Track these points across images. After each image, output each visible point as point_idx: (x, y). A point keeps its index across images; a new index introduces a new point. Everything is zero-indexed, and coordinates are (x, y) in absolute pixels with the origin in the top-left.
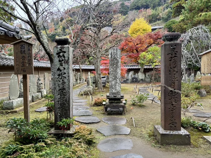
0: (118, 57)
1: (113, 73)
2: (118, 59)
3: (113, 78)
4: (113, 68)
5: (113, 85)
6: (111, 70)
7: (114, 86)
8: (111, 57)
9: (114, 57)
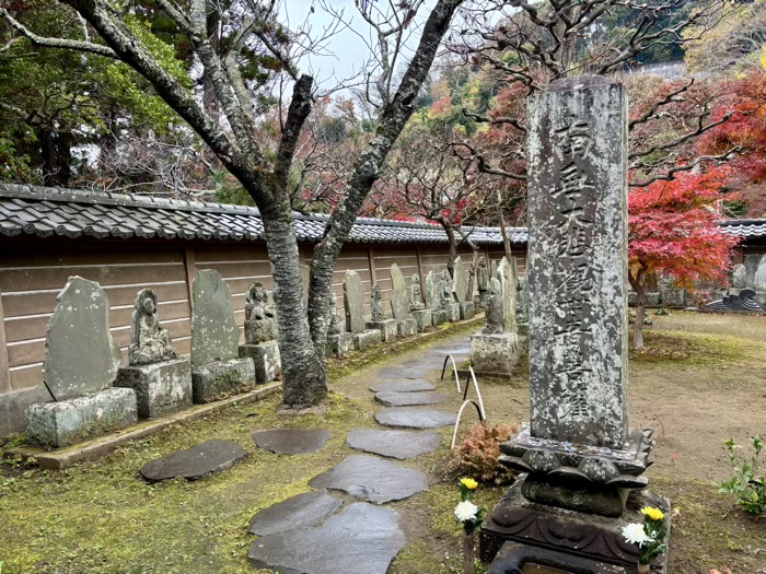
0: (602, 145)
1: (555, 277)
2: (596, 161)
3: (562, 314)
4: (560, 237)
5: (560, 369)
6: (540, 251)
7: (564, 376)
8: (545, 153)
9: (567, 152)
